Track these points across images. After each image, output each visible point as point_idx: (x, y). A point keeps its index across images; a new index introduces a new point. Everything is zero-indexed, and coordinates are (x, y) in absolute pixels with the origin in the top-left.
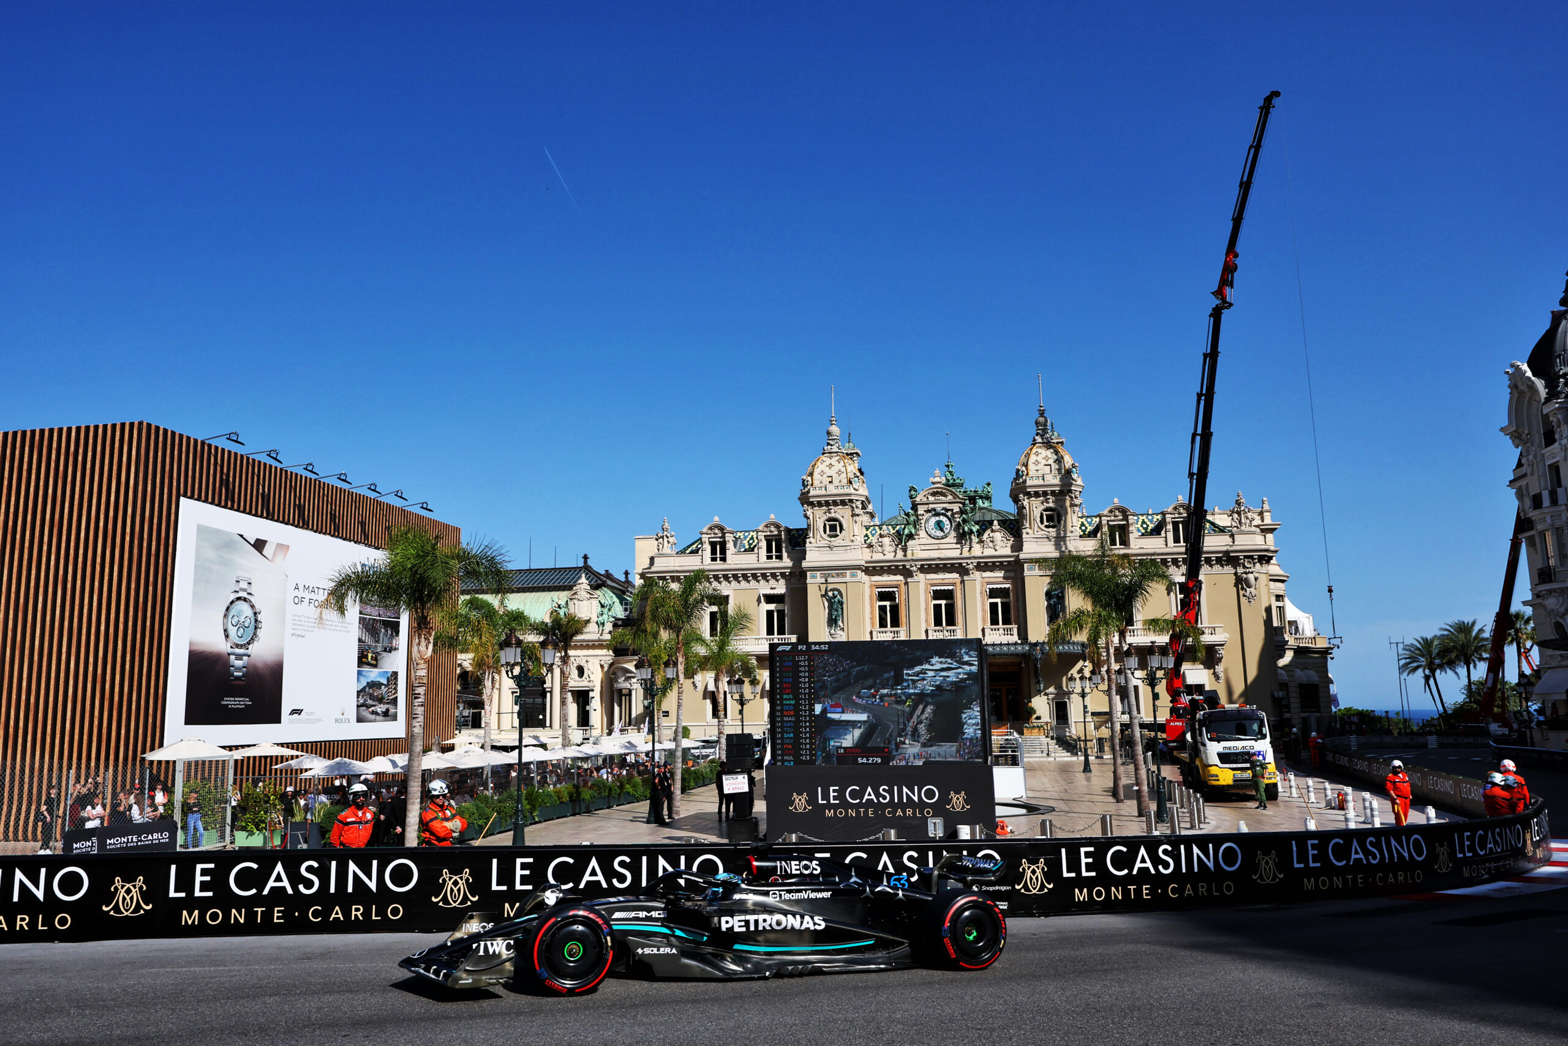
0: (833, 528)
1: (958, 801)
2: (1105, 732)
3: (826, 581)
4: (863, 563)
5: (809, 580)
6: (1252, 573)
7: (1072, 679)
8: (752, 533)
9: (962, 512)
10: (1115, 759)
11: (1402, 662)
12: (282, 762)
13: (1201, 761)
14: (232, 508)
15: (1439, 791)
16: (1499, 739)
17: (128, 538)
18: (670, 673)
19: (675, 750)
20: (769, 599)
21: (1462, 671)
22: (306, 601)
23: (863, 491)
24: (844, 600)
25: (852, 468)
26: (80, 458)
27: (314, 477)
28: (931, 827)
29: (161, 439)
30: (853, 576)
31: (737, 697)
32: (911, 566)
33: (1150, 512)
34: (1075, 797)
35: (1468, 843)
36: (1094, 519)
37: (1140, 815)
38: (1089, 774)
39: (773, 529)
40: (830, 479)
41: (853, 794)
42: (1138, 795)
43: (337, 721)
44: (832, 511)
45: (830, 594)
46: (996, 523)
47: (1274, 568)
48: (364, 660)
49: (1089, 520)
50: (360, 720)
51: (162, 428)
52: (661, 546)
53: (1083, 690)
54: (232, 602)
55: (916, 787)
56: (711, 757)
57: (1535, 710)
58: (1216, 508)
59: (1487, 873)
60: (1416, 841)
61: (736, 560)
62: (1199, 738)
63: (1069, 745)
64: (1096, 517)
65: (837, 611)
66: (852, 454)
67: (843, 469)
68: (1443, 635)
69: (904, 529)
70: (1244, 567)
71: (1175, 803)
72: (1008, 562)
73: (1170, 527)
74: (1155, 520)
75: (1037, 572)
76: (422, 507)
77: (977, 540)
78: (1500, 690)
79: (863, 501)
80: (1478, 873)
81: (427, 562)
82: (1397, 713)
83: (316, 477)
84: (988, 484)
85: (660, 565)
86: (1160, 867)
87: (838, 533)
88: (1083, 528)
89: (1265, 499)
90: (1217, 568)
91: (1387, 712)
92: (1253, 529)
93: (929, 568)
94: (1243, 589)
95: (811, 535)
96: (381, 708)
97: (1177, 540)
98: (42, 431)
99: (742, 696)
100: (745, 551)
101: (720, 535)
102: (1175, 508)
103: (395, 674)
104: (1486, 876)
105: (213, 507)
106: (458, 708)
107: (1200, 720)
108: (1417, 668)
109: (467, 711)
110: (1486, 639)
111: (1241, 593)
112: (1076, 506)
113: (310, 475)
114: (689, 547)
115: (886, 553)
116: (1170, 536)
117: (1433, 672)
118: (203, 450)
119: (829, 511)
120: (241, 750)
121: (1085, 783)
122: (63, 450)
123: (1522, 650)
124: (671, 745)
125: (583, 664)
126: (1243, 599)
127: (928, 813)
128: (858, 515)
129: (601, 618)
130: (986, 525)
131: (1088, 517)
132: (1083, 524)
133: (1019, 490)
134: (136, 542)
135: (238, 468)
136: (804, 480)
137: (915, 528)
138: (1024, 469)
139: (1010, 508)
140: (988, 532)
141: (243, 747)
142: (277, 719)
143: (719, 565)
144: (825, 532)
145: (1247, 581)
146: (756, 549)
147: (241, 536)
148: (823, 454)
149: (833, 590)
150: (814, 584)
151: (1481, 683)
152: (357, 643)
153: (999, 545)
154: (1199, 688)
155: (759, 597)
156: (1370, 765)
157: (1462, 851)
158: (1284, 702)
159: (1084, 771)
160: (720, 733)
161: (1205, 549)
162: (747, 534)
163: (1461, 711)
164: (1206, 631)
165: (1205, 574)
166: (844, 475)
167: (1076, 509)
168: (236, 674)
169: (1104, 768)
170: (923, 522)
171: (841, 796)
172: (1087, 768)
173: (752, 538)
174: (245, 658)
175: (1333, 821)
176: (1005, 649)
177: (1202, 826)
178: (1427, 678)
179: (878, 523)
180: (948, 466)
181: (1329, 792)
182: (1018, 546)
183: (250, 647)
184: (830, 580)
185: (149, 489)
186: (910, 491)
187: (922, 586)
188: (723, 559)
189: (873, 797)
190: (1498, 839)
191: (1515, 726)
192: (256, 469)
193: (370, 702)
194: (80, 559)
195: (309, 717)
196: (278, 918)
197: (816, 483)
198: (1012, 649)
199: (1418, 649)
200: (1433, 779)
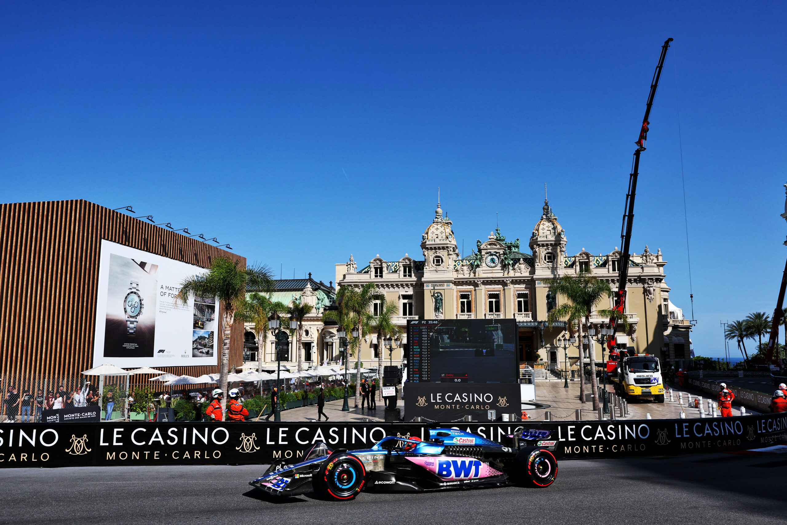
0: (438, 261)
1: (503, 402)
2: (575, 367)
3: (434, 288)
4: (453, 279)
5: (425, 288)
6: (652, 287)
7: (559, 340)
8: (396, 263)
9: (504, 254)
11: (727, 333)
12: (154, 377)
13: (626, 382)
14: (128, 246)
15: (746, 399)
16: (775, 373)
17: (74, 260)
18: (355, 334)
19: (357, 374)
20: (405, 297)
21: (757, 338)
22: (167, 294)
23: (454, 242)
24: (443, 298)
25: (448, 230)
26: (50, 218)
27: (171, 230)
28: (489, 415)
29: (92, 209)
30: (448, 286)
31: (388, 347)
32: (478, 281)
33: (601, 255)
34: (561, 400)
35: (764, 425)
36: (572, 258)
37: (594, 409)
38: (567, 388)
39: (407, 261)
40: (437, 236)
41: (449, 397)
42: (594, 400)
43: (182, 356)
44: (438, 252)
45: (436, 295)
46: (521, 259)
47: (663, 285)
48: (197, 325)
49: (569, 259)
50: (194, 356)
51: (92, 203)
52: (349, 269)
53: (565, 346)
54: (128, 294)
55: (481, 394)
58: (634, 254)
60: (738, 424)
61: (387, 277)
62: (624, 371)
63: (557, 374)
64: (573, 257)
65: (439, 304)
66: (447, 223)
67: (444, 231)
68: (748, 320)
69: (475, 262)
70: (648, 284)
71: (612, 404)
72: (527, 280)
73: (611, 263)
74: (603, 259)
75: (542, 285)
76: (227, 247)
77: (512, 268)
78: (775, 348)
79: (454, 248)
80: (768, 440)
81: (232, 275)
83: (172, 230)
84: (518, 240)
85: (349, 279)
86: (608, 436)
87: (441, 264)
88: (566, 263)
89: (659, 249)
90: (634, 285)
92: (653, 264)
93: (487, 282)
94: (647, 295)
95: (427, 265)
96: (205, 350)
97: (614, 270)
98: (30, 204)
99: (391, 347)
100: (392, 272)
101: (380, 264)
102: (614, 253)
103: (212, 333)
104: (772, 442)
105: (119, 244)
106: (244, 350)
107: (625, 362)
108: (734, 337)
109: (249, 352)
110: (770, 322)
111: (646, 297)
112: (563, 251)
113: (169, 229)
114: (363, 270)
115: (465, 274)
116: (611, 267)
117: (742, 339)
118: (113, 215)
119: (436, 252)
120: (132, 371)
121: (565, 393)
122: (41, 214)
124: (355, 371)
125: (308, 329)
126: (647, 300)
127: (487, 407)
128: (451, 255)
129: (317, 306)
130: (516, 261)
131: (569, 257)
132: (566, 261)
133: (534, 243)
134: (79, 262)
135: (132, 225)
136: (423, 236)
137: (480, 261)
138: (537, 232)
139: (529, 252)
140: (518, 264)
141: (134, 369)
142: (151, 355)
143: (379, 279)
144: (434, 263)
145: (649, 291)
146: (398, 271)
147: (133, 260)
148: (434, 223)
149: (437, 293)
150: (428, 290)
151: (766, 344)
152: (193, 316)
153: (523, 271)
154: (624, 346)
155: (399, 296)
156: (711, 386)
157: (760, 430)
158: (667, 353)
159: (565, 387)
160: (380, 365)
161: (629, 274)
162: (393, 263)
163: (755, 359)
164: (628, 316)
165: (628, 287)
166: (444, 234)
167: (563, 253)
168: (130, 331)
169: (575, 386)
170: (484, 258)
171: (443, 398)
172: (566, 385)
173: (396, 266)
174: (135, 323)
175: (693, 414)
176: (525, 324)
177: (626, 415)
178: (739, 342)
179: (461, 259)
180: (497, 230)
181: (690, 399)
182: (533, 272)
183: (138, 317)
184: (436, 288)
185: (85, 235)
186: (477, 242)
187: (483, 292)
188: (381, 276)
189: (459, 399)
190: (779, 423)
191: (783, 366)
192: (141, 226)
193: (199, 347)
194: (50, 271)
195: (169, 354)
196: (156, 457)
197: (429, 238)
198: (529, 324)
199: (734, 326)
200: (743, 393)
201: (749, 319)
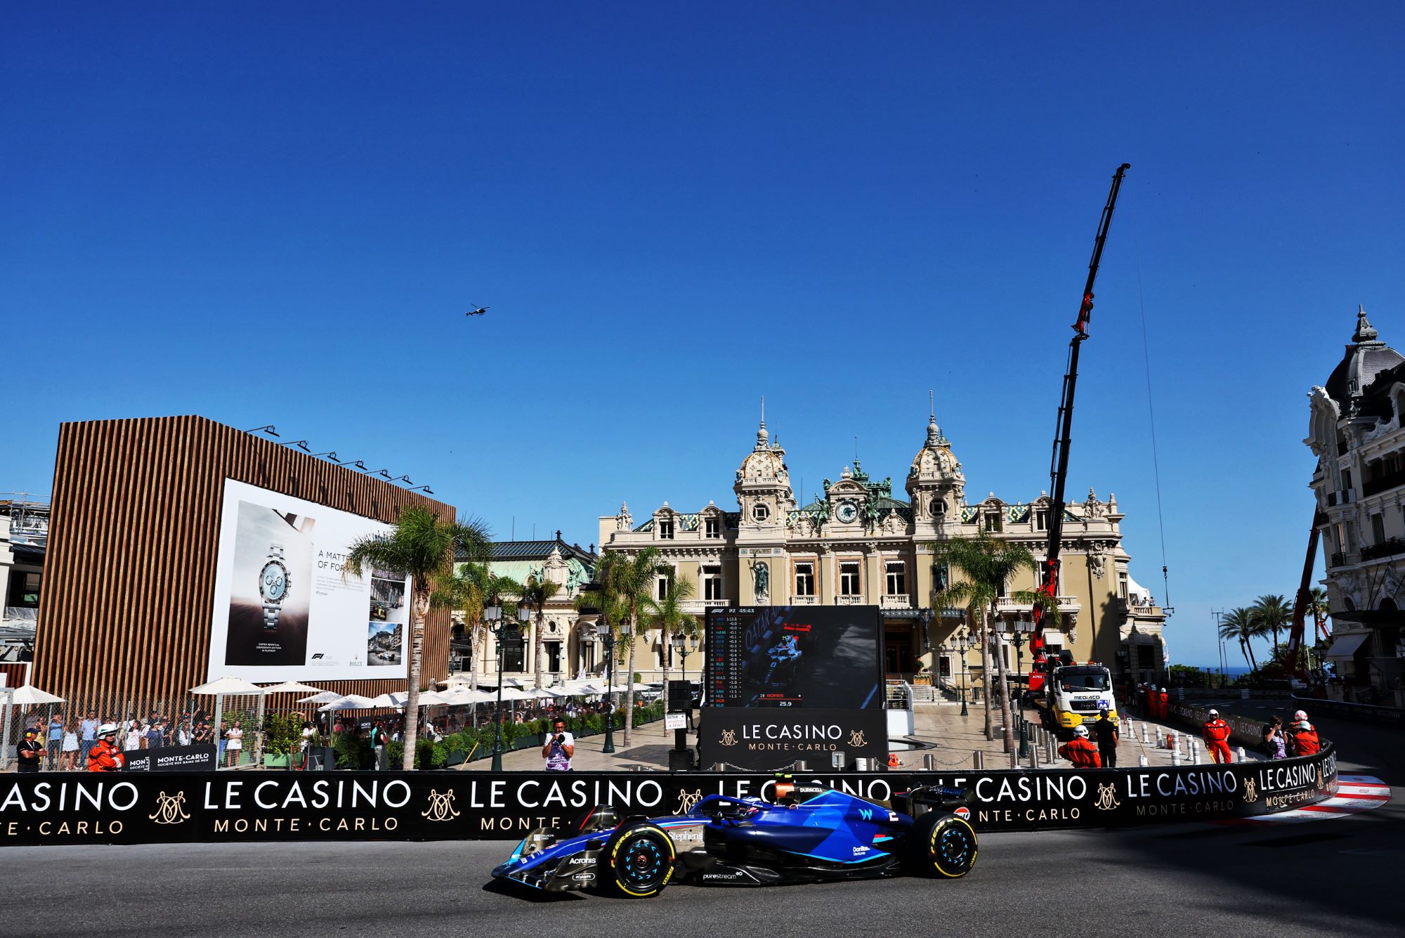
0: (761, 513)
1: (857, 738)
2: (979, 683)
3: (755, 556)
4: (785, 542)
5: (740, 555)
6: (1101, 554)
7: (952, 639)
8: (695, 516)
9: (866, 501)
10: (986, 705)
11: (1222, 629)
12: (305, 697)
13: (1057, 707)
14: (268, 488)
15: (1249, 734)
16: (1299, 692)
17: (181, 511)
18: (625, 629)
19: (628, 692)
20: (708, 570)
21: (1271, 636)
22: (329, 565)
23: (786, 483)
24: (769, 572)
25: (778, 464)
26: (143, 444)
27: (336, 463)
28: (834, 760)
29: (211, 430)
30: (777, 552)
31: (679, 649)
32: (824, 545)
33: (1019, 504)
34: (954, 736)
35: (1271, 778)
36: (974, 509)
37: (1006, 751)
38: (965, 717)
39: (712, 512)
40: (759, 473)
41: (772, 732)
42: (1005, 736)
43: (351, 664)
44: (761, 499)
45: (758, 566)
46: (893, 510)
47: (1119, 551)
48: (375, 614)
49: (969, 509)
50: (370, 663)
51: (211, 421)
52: (620, 525)
53: (962, 648)
54: (267, 565)
55: (823, 727)
56: (658, 699)
57: (1329, 669)
58: (1073, 501)
59: (1286, 803)
60: (1229, 776)
61: (681, 537)
62: (1055, 689)
63: (950, 694)
64: (975, 507)
65: (763, 580)
66: (778, 452)
67: (770, 465)
68: (1256, 607)
69: (819, 514)
70: (1095, 550)
71: (1035, 742)
72: (903, 542)
73: (1035, 516)
74: (1023, 510)
75: (926, 551)
76: (425, 490)
77: (878, 525)
78: (1300, 652)
79: (786, 491)
80: (1279, 802)
81: (427, 535)
82: (1217, 670)
83: (338, 463)
84: (888, 479)
85: (619, 540)
86: (1020, 796)
87: (765, 516)
88: (965, 516)
89: (1112, 494)
90: (1073, 551)
91: (1208, 669)
92: (1102, 519)
93: (838, 546)
94: (1093, 567)
95: (743, 518)
96: (387, 654)
97: (1040, 527)
98: (113, 422)
99: (683, 649)
100: (689, 530)
101: (669, 517)
102: (1039, 501)
103: (400, 626)
104: (1285, 805)
105: (252, 486)
106: (451, 655)
107: (1056, 675)
108: (1234, 633)
109: (459, 658)
110: (1290, 611)
111: (1092, 571)
112: (959, 498)
113: (333, 462)
114: (643, 526)
115: (803, 533)
116: (1035, 523)
117: (1247, 637)
118: (245, 440)
119: (758, 499)
120: (271, 687)
121: (962, 724)
122: (130, 438)
123: (1319, 620)
124: (624, 688)
125: (555, 620)
126: (1093, 576)
127: (833, 747)
128: (782, 503)
129: (570, 583)
130: (885, 512)
131: (968, 507)
132: (964, 513)
133: (913, 484)
134: (188, 514)
135: (274, 455)
136: (738, 473)
137: (828, 513)
138: (917, 467)
139: (905, 498)
140: (887, 518)
141: (273, 684)
142: (302, 662)
143: (667, 541)
144: (754, 515)
145: (1096, 561)
146: (698, 529)
147: (276, 511)
148: (754, 452)
149: (759, 563)
150: (745, 557)
151: (1285, 646)
152: (369, 600)
153: (896, 528)
154: (1057, 648)
155: (700, 568)
156: (1194, 713)
157: (1266, 785)
158: (1126, 660)
159: (962, 715)
160: (665, 679)
161: (1063, 534)
162: (690, 516)
163: (1269, 670)
164: (1063, 601)
165: (1062, 555)
166: (770, 470)
167: (960, 500)
168: (268, 624)
169: (978, 712)
170: (834, 509)
171: (762, 732)
172: (964, 712)
173: (695, 520)
174: (277, 611)
175: (1162, 759)
176: (900, 613)
178: (1242, 642)
179: (798, 509)
180: (856, 464)
181: (1160, 735)
182: (911, 530)
183: (281, 602)
184: (758, 555)
185: (200, 471)
186: (825, 483)
187: (833, 561)
188: (671, 537)
189: (788, 734)
190: (1295, 776)
191: (1312, 682)
192: (289, 456)
193: (379, 649)
195: (330, 661)
196: (295, 827)
197: (748, 476)
198: (905, 613)
199: (1235, 618)
200: (1244, 725)
201: (1258, 605)
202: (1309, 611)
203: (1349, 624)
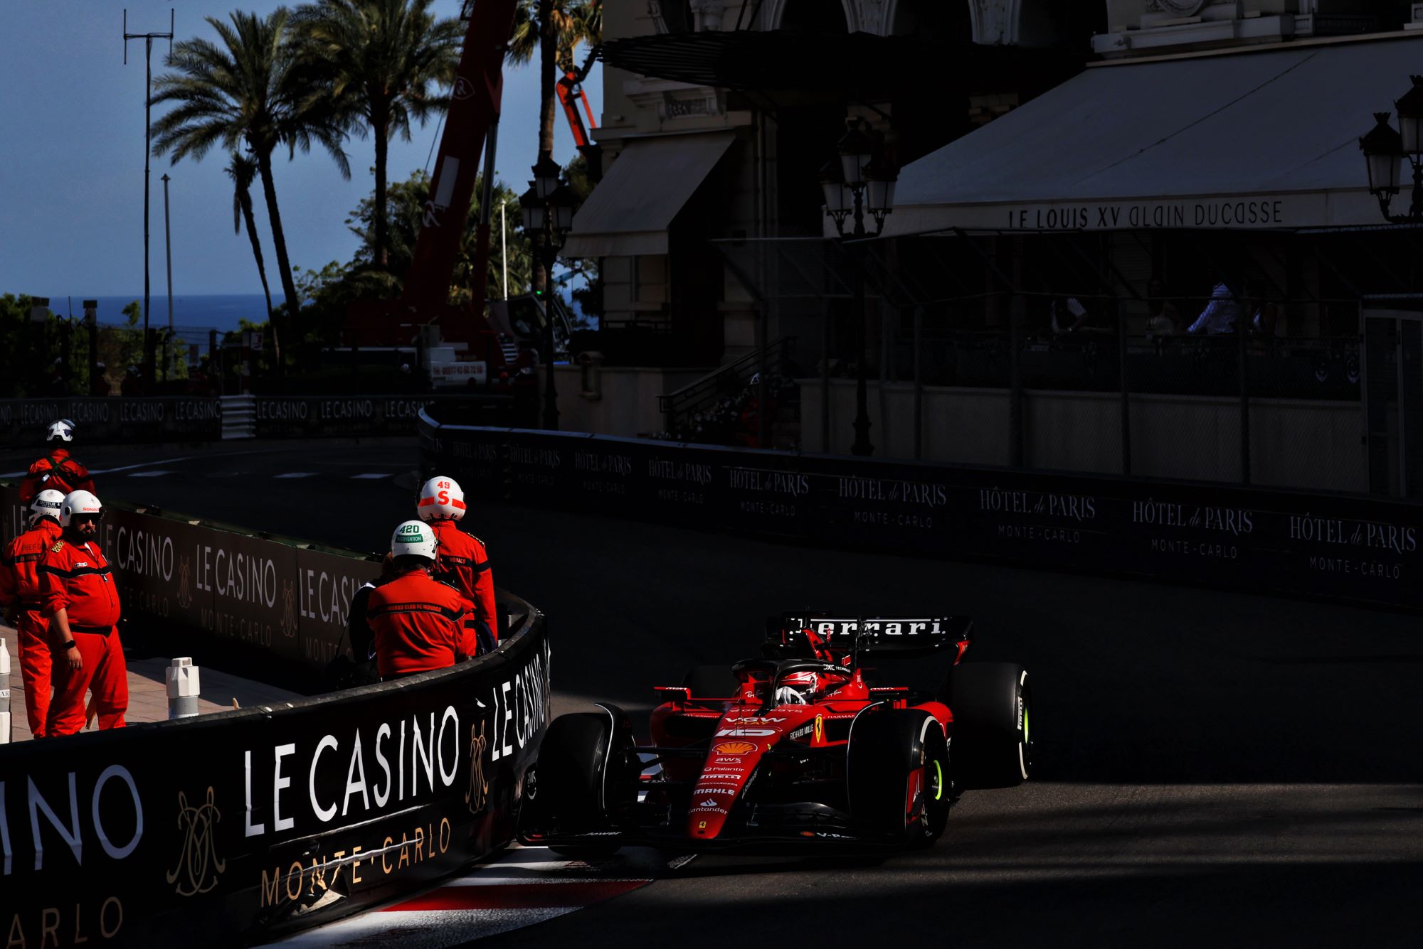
15: (230, 599)
35: (286, 781)
57: (577, 295)
59: (336, 889)
60: (115, 789)
78: (475, 219)
82: (130, 310)
91: (90, 305)
104: (331, 897)
108: (204, 137)
117: (263, 149)
123: (559, 74)
163: (342, 299)
178: (242, 172)
190: (383, 761)
200: (212, 557)
202: (523, 31)
203: (668, 95)
